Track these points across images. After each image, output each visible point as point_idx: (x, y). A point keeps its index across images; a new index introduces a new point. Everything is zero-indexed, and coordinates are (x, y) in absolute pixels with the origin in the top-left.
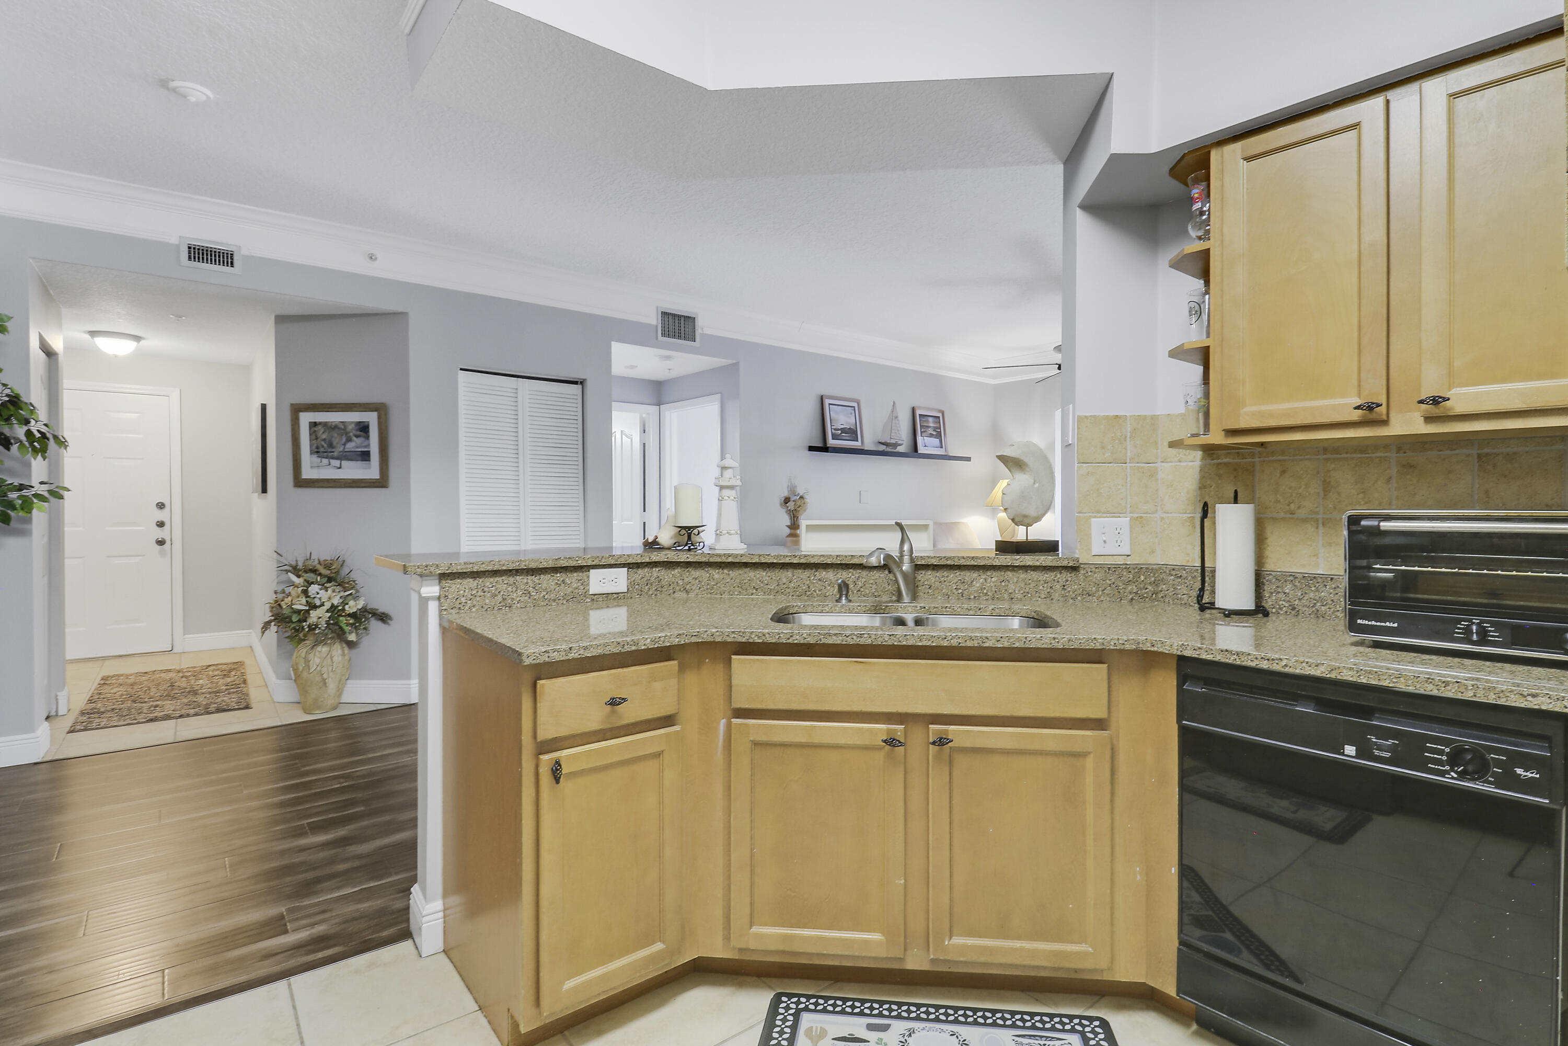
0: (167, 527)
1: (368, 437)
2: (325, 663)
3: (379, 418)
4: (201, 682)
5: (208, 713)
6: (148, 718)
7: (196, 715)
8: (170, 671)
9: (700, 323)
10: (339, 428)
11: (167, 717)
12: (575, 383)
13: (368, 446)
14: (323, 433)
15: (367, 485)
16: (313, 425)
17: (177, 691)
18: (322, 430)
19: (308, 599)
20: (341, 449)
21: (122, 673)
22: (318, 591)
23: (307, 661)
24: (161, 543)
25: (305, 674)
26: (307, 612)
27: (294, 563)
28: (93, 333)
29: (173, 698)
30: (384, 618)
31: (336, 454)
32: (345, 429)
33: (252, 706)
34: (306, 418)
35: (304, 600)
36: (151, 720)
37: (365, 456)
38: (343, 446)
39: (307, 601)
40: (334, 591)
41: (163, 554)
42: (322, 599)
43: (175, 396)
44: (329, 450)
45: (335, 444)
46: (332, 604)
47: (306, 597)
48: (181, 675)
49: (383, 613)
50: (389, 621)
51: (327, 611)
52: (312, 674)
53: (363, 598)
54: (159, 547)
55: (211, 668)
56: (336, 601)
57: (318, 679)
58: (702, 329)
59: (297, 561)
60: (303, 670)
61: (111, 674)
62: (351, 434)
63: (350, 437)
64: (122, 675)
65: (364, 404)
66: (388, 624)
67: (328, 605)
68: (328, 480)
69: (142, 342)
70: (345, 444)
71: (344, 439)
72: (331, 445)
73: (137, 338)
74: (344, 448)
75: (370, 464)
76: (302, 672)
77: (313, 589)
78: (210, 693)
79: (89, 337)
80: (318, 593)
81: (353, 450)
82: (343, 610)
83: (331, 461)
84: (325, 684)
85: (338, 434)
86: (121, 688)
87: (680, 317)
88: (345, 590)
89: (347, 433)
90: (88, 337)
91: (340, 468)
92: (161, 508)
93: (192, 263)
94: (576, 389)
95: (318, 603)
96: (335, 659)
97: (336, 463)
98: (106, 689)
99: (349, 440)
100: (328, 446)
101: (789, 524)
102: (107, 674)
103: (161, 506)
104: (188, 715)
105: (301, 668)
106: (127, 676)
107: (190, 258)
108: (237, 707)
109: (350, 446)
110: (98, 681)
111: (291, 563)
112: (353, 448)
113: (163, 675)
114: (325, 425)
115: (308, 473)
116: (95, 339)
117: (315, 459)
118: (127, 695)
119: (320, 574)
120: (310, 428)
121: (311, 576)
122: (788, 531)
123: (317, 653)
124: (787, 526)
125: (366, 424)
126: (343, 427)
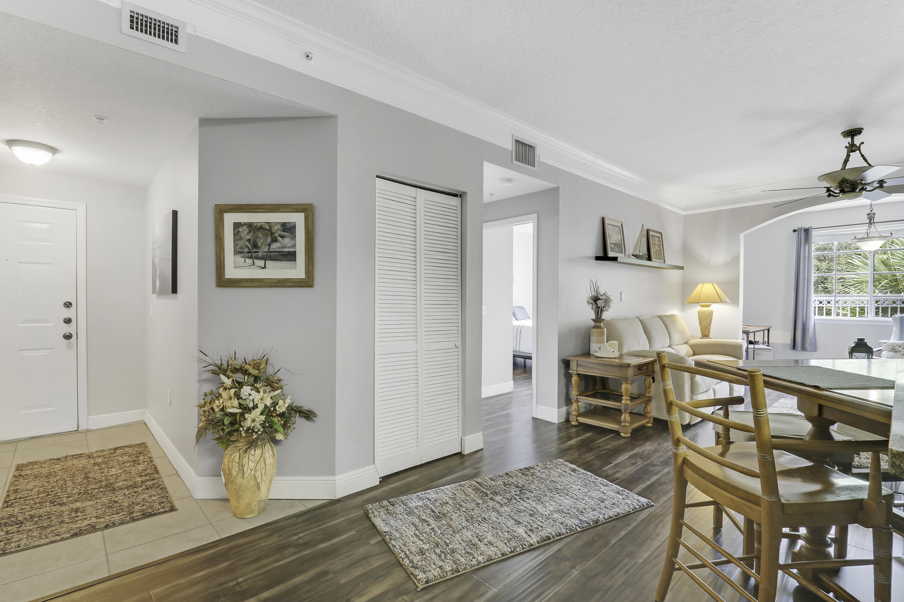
0: (74, 323)
1: (294, 237)
2: (259, 466)
3: (306, 218)
4: (113, 471)
5: (134, 520)
6: (72, 532)
7: (122, 523)
8: (80, 456)
9: (538, 152)
10: (264, 229)
11: (93, 529)
12: (455, 195)
13: (294, 246)
14: (248, 233)
15: (292, 284)
16: (237, 225)
17: (93, 486)
18: (247, 231)
19: (240, 401)
20: (266, 250)
21: (35, 460)
22: (250, 392)
23: (241, 466)
24: (68, 337)
25: (239, 480)
26: (242, 415)
27: (219, 363)
28: (11, 142)
29: (92, 497)
30: (308, 415)
31: (260, 254)
32: (270, 230)
33: (177, 508)
34: (230, 219)
35: (236, 403)
36: (75, 535)
37: (291, 256)
38: (268, 247)
39: (240, 404)
40: (265, 392)
41: (69, 347)
42: (255, 401)
43: (82, 209)
44: (254, 250)
45: (259, 244)
46: (266, 405)
47: (238, 399)
48: (92, 461)
49: (309, 411)
50: (314, 418)
51: (262, 414)
52: (246, 480)
53: (290, 397)
54: (66, 341)
55: (118, 452)
56: (268, 402)
57: (252, 483)
58: (539, 157)
59: (221, 360)
60: (237, 475)
61: (25, 462)
62: (277, 235)
63: (275, 237)
64: (36, 463)
65: (291, 205)
66: (312, 420)
67: (261, 407)
68: (252, 280)
69: (57, 156)
70: (269, 245)
71: (269, 240)
72: (255, 246)
73: (53, 150)
74: (269, 249)
75: (296, 264)
76: (235, 478)
77: (246, 390)
78: (128, 488)
79: (7, 147)
80: (250, 395)
81: (278, 250)
82: (275, 409)
83: (255, 261)
84: (259, 487)
85: (263, 235)
86: (37, 483)
87: (526, 145)
88: (274, 389)
89: (272, 234)
90: (5, 147)
91: (265, 268)
92: (68, 307)
93: (134, 32)
94: (455, 201)
95: (251, 405)
96: (267, 461)
97: (261, 263)
98: (22, 484)
99: (275, 240)
100: (252, 247)
101: (594, 318)
102: (21, 462)
103: (68, 305)
104: (114, 525)
105: (235, 473)
106: (41, 464)
107: (132, 28)
108: (162, 510)
109: (275, 246)
110: (12, 472)
111: (216, 362)
112: (278, 248)
113: (75, 462)
114: (250, 225)
115: (231, 273)
116: (13, 148)
117: (240, 260)
118: (44, 492)
119: (249, 374)
120: (234, 229)
121: (239, 377)
122: (593, 323)
123: (251, 457)
124: (593, 320)
125: (292, 224)
126: (268, 228)
